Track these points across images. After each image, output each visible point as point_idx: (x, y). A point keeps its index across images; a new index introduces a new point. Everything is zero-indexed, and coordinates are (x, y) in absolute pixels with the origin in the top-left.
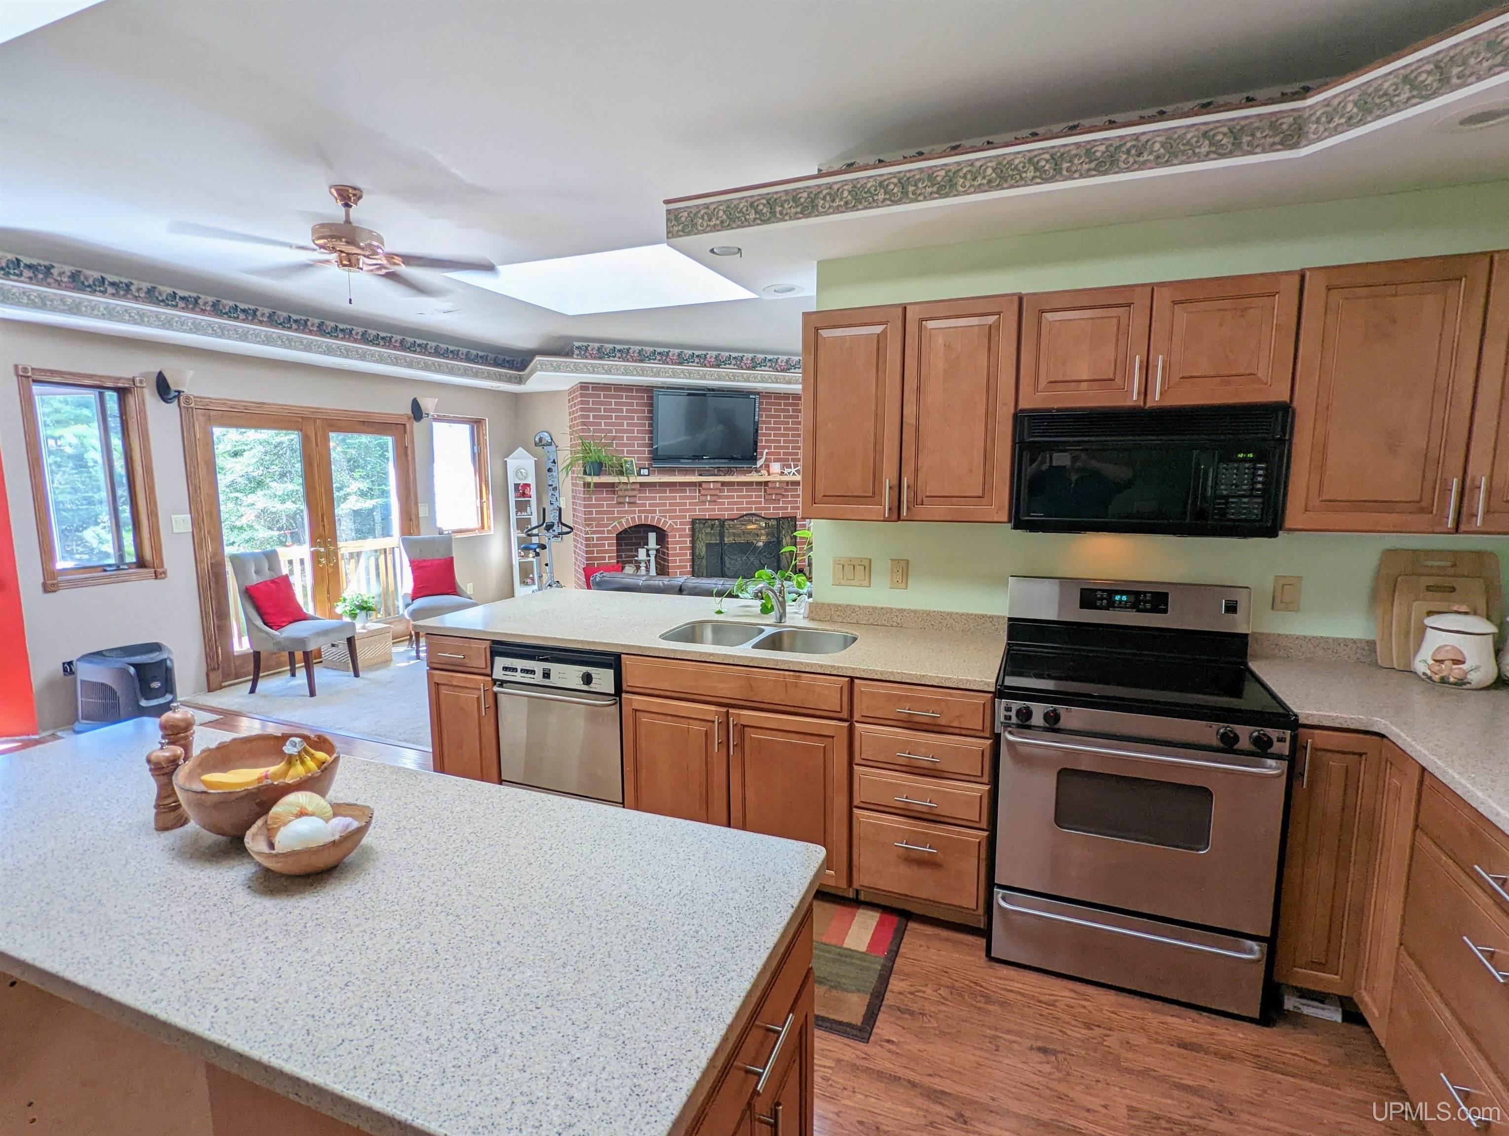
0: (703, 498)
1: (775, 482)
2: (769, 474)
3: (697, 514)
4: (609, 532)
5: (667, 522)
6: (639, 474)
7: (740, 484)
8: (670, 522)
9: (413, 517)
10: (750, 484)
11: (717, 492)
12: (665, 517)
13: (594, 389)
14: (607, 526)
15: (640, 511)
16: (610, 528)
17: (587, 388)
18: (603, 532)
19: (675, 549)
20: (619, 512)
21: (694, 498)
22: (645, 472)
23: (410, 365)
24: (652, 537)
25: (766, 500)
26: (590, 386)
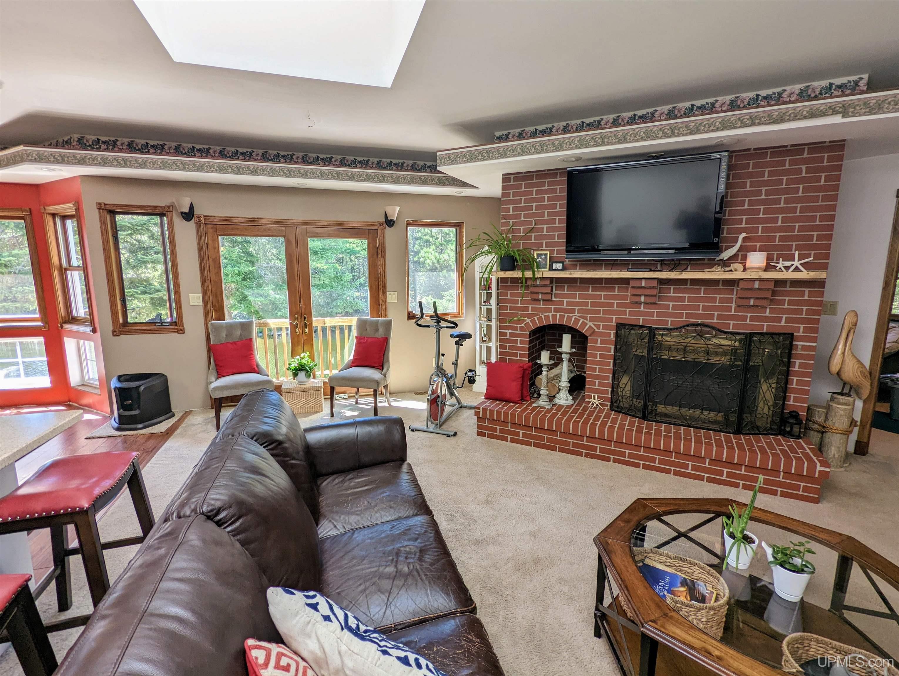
0: (636, 299)
1: (753, 280)
2: (745, 270)
3: (628, 317)
4: (522, 329)
5: (586, 324)
6: (551, 269)
7: (695, 282)
8: (591, 324)
9: (381, 303)
10: (714, 282)
11: (654, 292)
12: (585, 318)
13: (515, 179)
14: (520, 322)
15: (556, 310)
16: (523, 325)
17: (509, 180)
18: (516, 328)
19: (595, 356)
20: (533, 309)
21: (625, 298)
22: (559, 266)
23: (352, 178)
24: (567, 339)
25: (738, 306)
26: (512, 177)
